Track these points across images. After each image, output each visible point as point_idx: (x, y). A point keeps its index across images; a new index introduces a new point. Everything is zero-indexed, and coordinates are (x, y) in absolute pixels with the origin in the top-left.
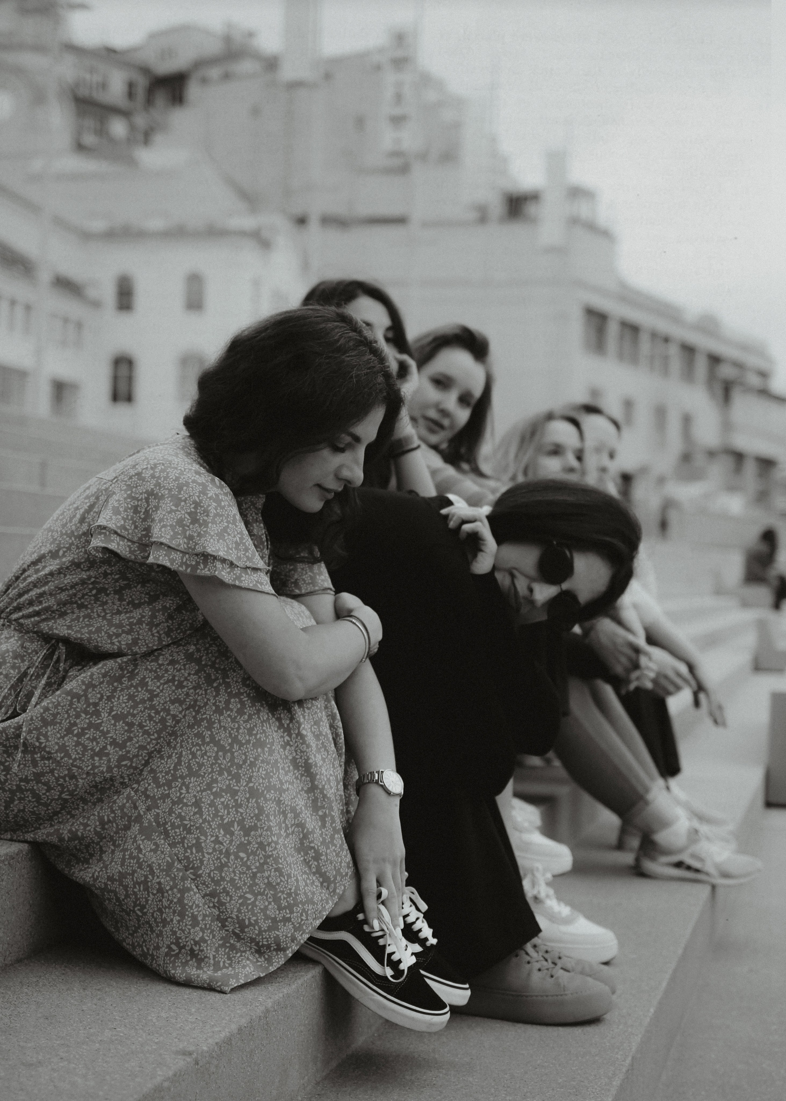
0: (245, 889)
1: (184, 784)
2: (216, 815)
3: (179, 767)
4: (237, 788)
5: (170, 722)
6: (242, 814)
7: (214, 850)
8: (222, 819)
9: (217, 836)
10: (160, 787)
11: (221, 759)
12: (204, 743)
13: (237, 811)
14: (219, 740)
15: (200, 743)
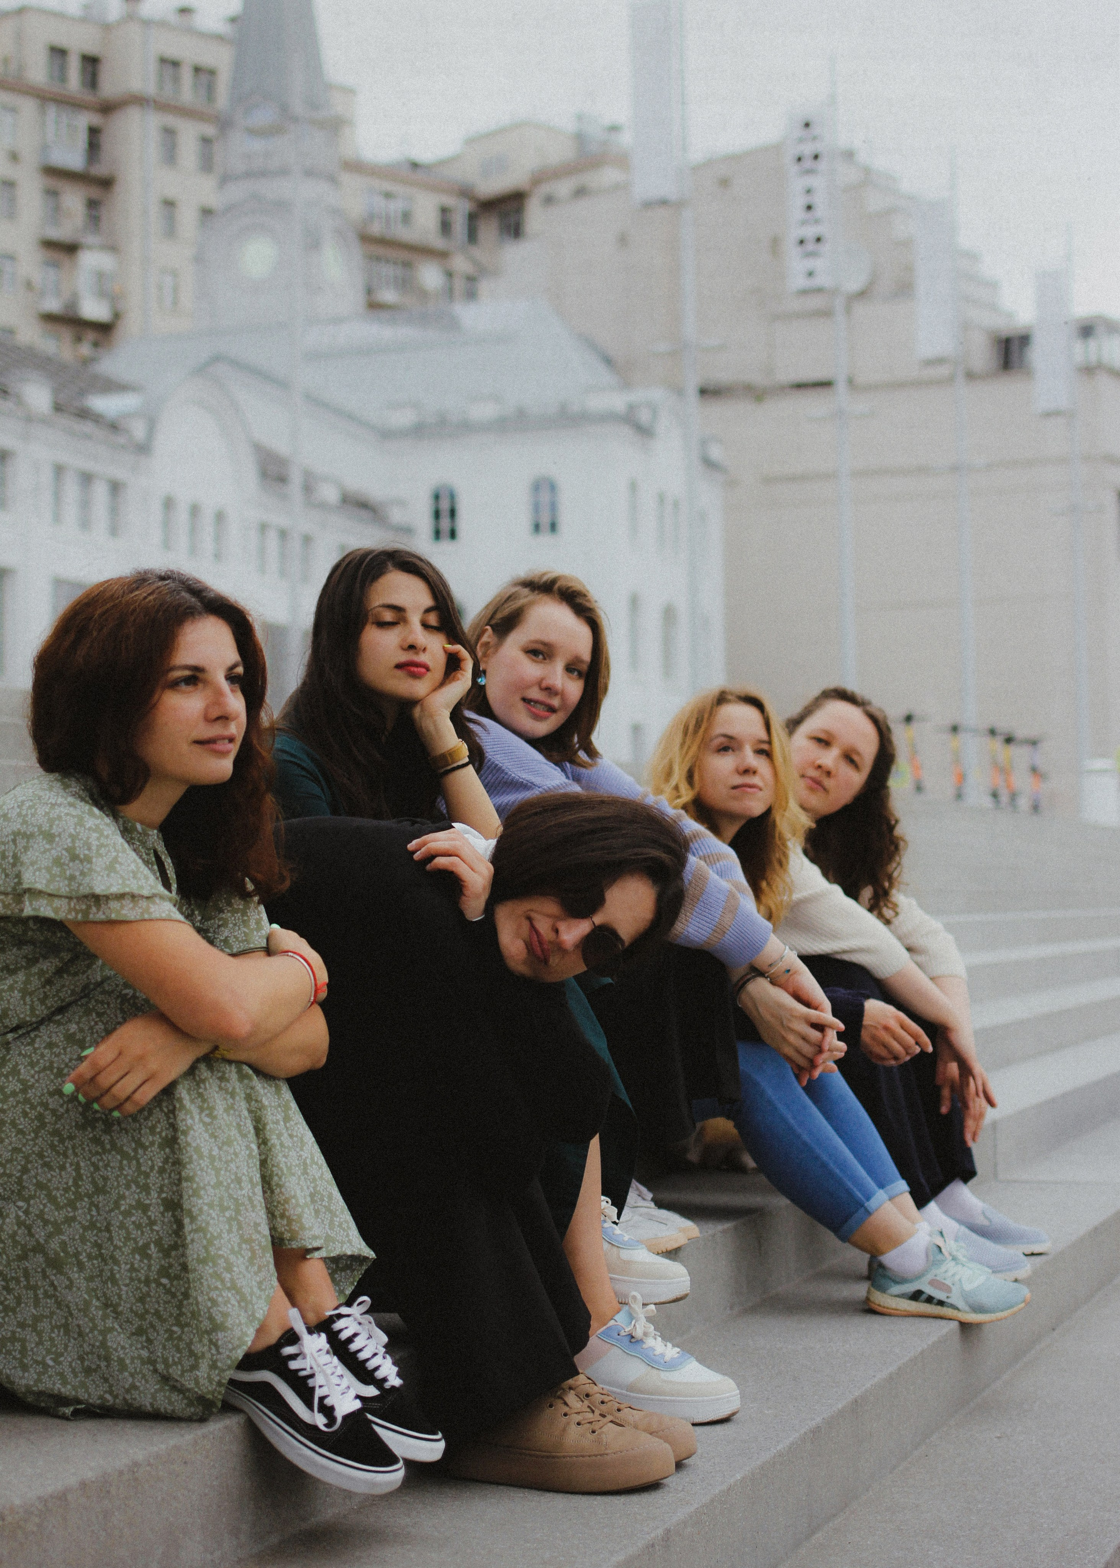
0: (172, 1321)
1: (92, 1204)
2: (128, 1238)
3: (80, 1183)
4: (148, 1202)
5: (49, 1118)
6: (158, 1232)
7: (131, 1279)
8: (136, 1242)
9: (132, 1264)
10: (62, 1208)
11: (127, 1168)
12: (104, 1151)
13: (152, 1230)
14: (122, 1146)
15: (100, 1150)
